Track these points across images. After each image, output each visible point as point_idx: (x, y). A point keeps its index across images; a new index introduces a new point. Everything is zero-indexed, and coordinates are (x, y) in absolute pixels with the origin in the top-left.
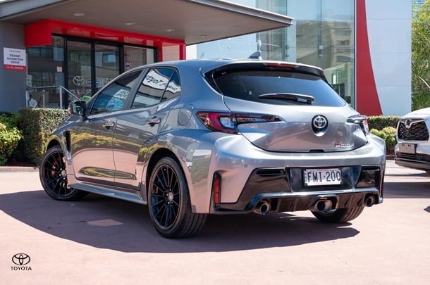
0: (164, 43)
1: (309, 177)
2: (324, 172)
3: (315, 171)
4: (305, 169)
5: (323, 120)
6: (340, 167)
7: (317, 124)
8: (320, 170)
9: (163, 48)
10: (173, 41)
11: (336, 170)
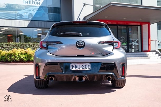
0: (143, 24)
1: (73, 67)
2: (81, 65)
3: (76, 64)
4: (71, 63)
5: (82, 43)
6: (90, 63)
7: (79, 44)
8: (79, 64)
9: (143, 25)
10: (145, 23)
11: (88, 64)
